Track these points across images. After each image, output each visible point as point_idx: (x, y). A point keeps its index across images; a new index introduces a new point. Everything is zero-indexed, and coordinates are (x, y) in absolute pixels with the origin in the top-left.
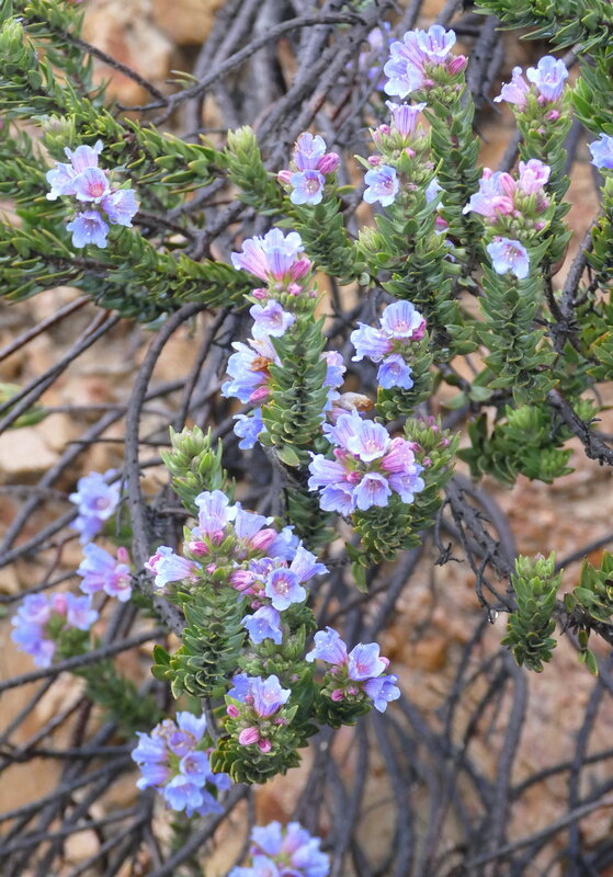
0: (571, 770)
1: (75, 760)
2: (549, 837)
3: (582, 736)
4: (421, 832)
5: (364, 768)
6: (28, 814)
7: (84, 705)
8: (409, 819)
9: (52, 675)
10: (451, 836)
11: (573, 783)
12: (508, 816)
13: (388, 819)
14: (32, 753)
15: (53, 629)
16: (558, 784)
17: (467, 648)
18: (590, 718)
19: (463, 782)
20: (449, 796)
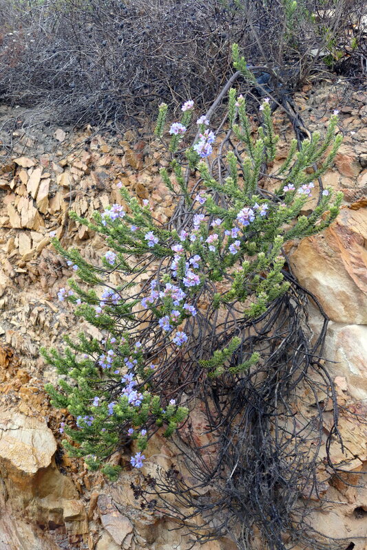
0: (225, 324)
1: (151, 322)
2: (221, 334)
3: (227, 319)
4: (203, 333)
5: (194, 323)
6: (145, 330)
7: (152, 314)
8: (201, 331)
9: (148, 310)
10: (207, 333)
11: (225, 326)
12: (215, 331)
13: (198, 331)
14: (145, 321)
15: (147, 303)
16: (223, 326)
17: (210, 306)
18: (228, 316)
19: (209, 325)
20: (207, 327)
